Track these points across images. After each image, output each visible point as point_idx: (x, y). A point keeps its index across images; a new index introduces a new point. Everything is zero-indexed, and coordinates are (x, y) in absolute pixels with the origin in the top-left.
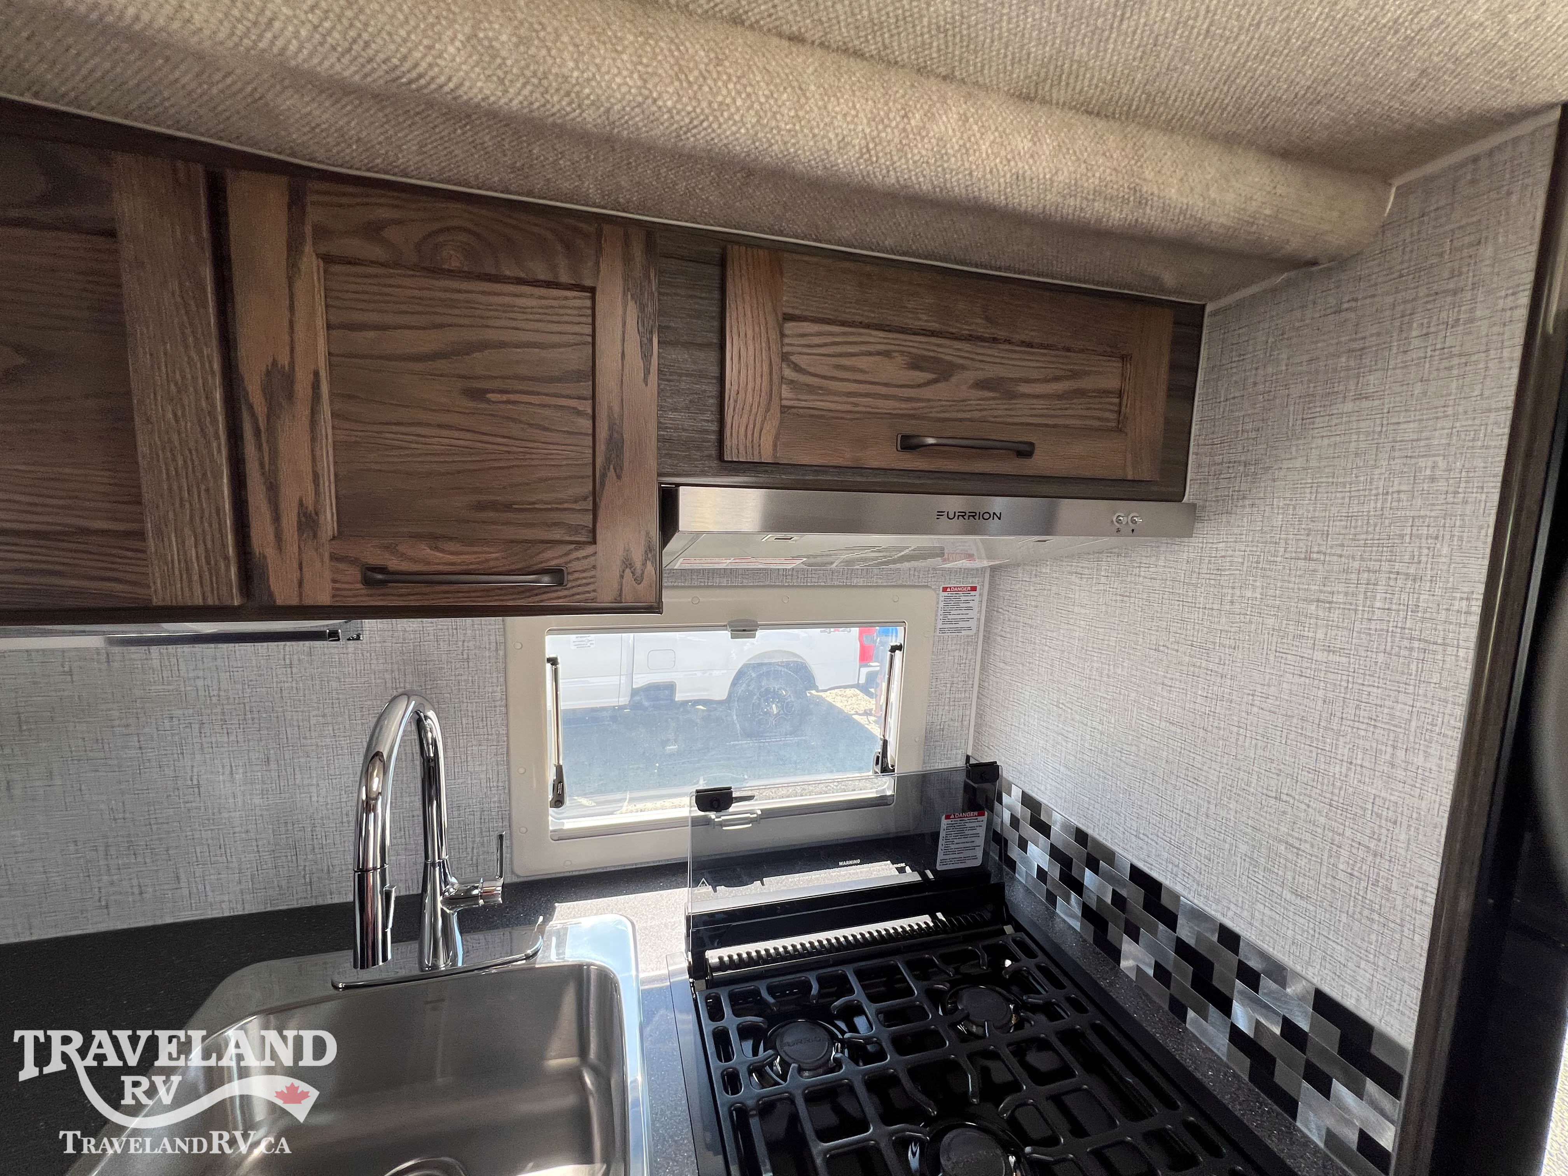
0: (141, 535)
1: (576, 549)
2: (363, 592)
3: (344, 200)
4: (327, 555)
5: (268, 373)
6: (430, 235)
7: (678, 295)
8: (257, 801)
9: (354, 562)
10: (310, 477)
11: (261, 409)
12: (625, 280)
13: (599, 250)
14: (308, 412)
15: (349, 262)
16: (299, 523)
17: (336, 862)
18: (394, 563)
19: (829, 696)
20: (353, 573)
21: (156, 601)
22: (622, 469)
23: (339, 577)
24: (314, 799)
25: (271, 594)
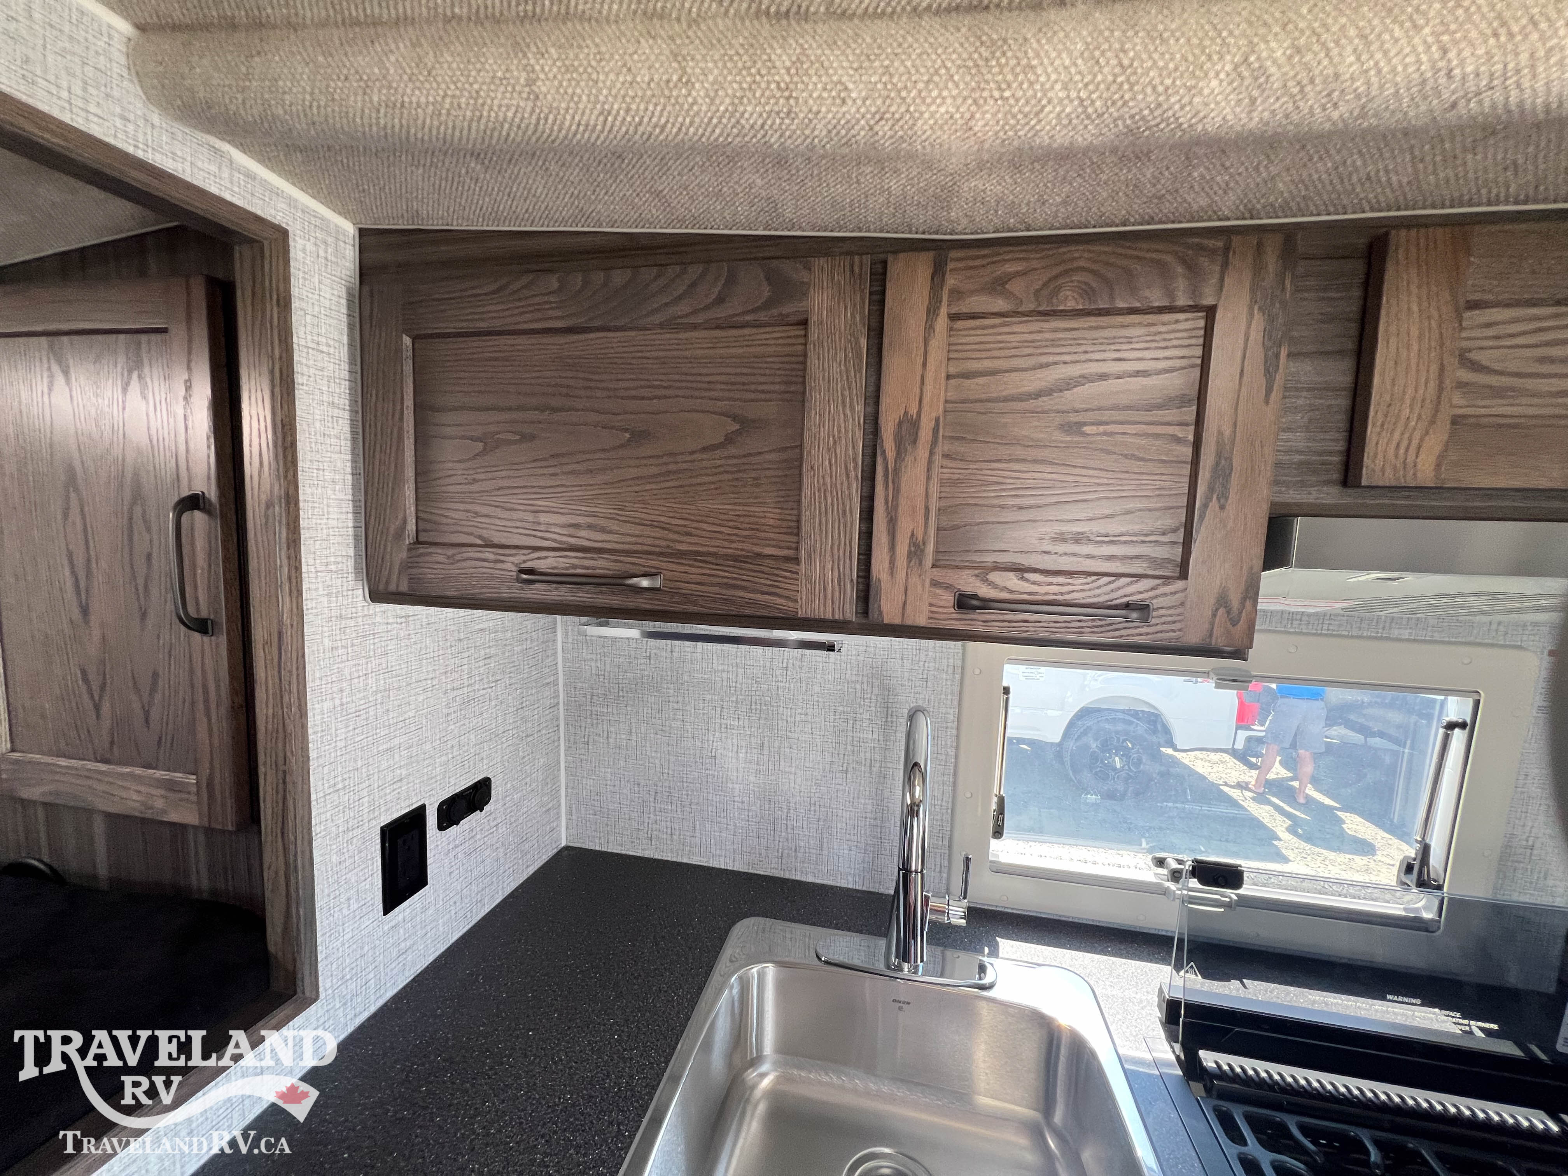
0: (796, 560)
1: (1164, 584)
2: (955, 616)
3: (977, 263)
4: (928, 581)
5: (900, 423)
6: (1050, 280)
7: (1305, 300)
8: (752, 778)
9: (948, 587)
10: (923, 511)
11: (891, 454)
12: (1253, 291)
13: (1225, 265)
14: (927, 455)
15: (974, 316)
16: (910, 553)
17: (802, 844)
18: (985, 591)
19: (1185, 758)
20: (948, 599)
21: (801, 614)
22: (1227, 499)
23: (934, 601)
24: (792, 785)
25: (881, 613)
